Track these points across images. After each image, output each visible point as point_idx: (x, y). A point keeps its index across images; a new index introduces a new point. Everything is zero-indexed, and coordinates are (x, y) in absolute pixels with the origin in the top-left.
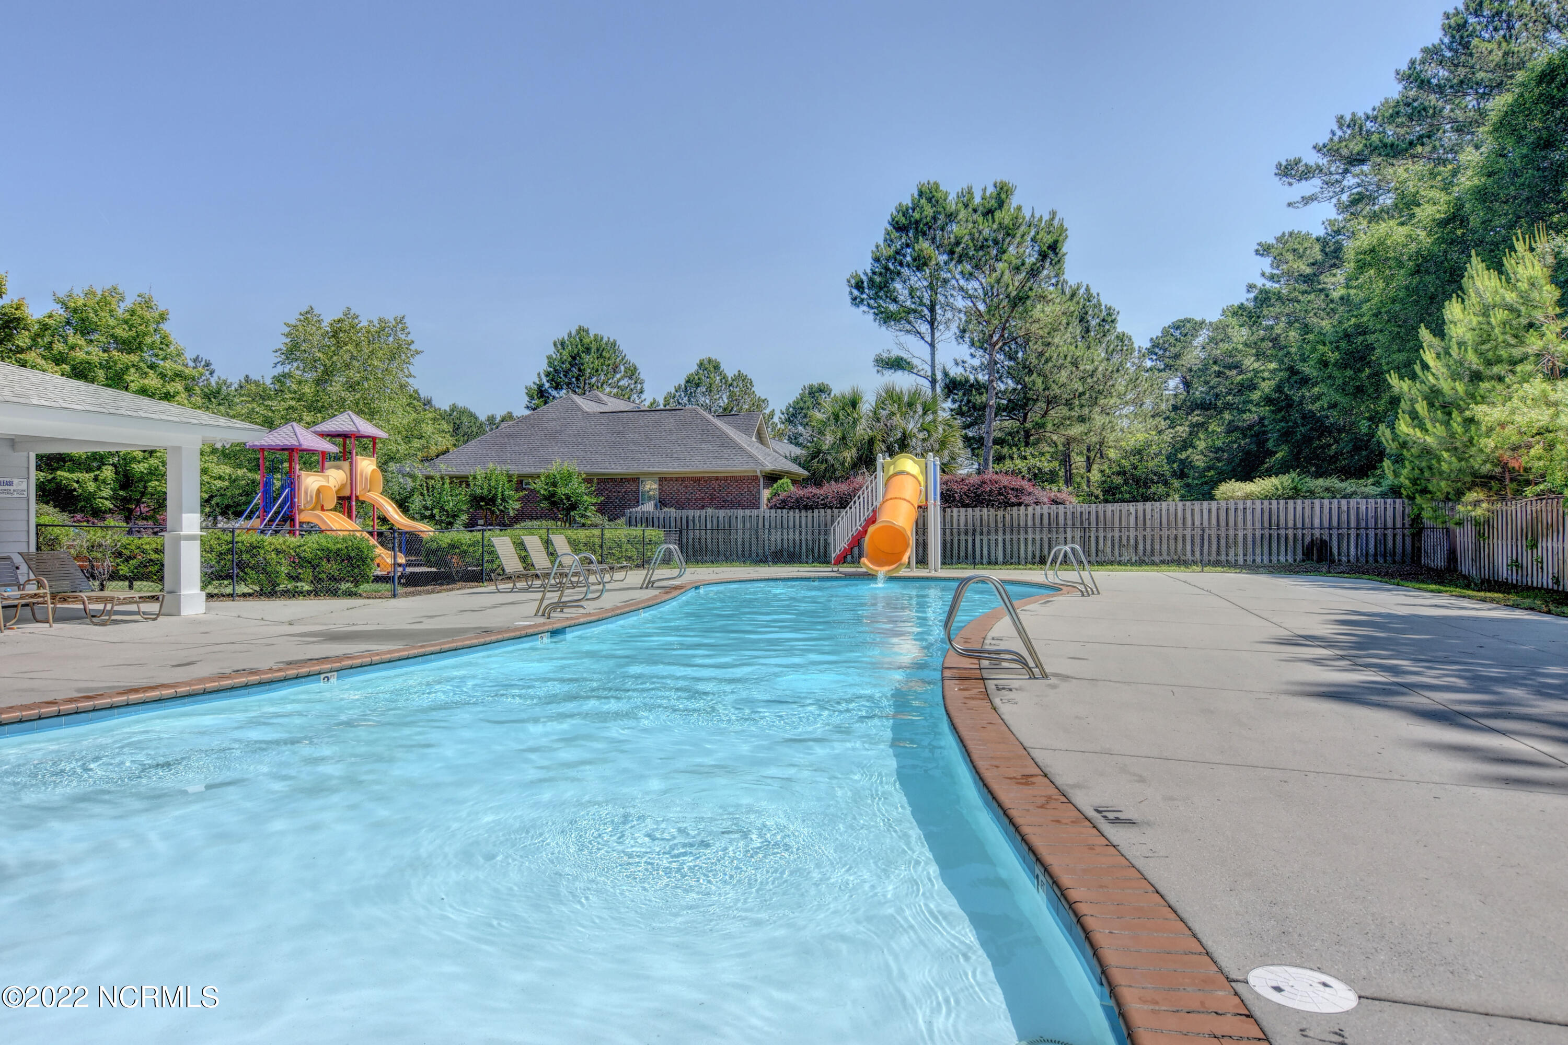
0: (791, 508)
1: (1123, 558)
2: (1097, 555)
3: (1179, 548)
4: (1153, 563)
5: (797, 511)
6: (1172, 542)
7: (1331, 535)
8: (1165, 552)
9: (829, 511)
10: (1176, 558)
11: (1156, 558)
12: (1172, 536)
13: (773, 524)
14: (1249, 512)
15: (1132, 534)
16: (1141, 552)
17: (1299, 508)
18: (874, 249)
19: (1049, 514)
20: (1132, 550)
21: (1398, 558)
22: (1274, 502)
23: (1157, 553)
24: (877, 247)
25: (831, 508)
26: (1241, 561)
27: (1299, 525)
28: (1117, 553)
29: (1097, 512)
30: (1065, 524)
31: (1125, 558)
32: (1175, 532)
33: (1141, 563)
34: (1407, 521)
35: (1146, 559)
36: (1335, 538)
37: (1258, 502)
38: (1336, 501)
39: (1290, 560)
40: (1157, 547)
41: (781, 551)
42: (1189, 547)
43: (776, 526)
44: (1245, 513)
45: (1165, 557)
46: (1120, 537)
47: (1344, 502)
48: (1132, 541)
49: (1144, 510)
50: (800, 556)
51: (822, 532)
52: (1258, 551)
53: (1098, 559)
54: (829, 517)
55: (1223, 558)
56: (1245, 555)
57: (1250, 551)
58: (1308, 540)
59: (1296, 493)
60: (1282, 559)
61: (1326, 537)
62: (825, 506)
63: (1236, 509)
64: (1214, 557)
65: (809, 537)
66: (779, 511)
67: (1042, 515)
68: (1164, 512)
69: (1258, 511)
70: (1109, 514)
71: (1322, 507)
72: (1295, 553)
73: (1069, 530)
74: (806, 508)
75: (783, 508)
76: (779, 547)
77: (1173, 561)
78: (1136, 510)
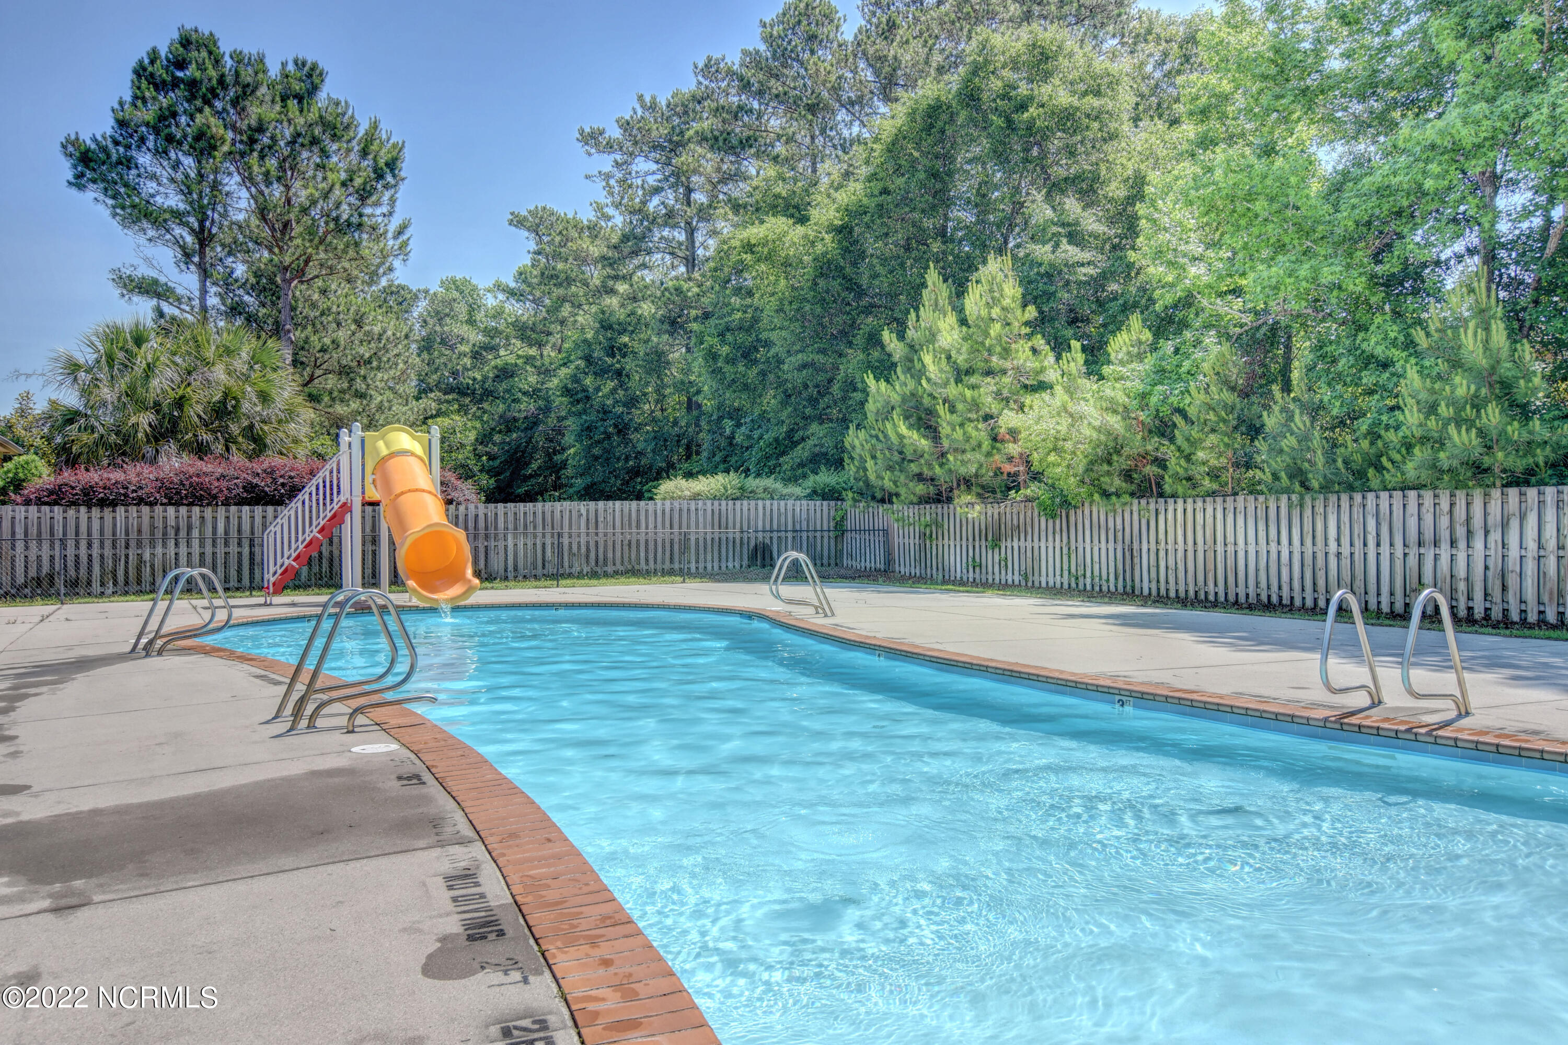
0: (73, 503)
1: (573, 570)
2: (544, 567)
3: (633, 556)
4: (606, 575)
5: (83, 509)
6: (626, 548)
7: (771, 538)
8: (618, 562)
9: (145, 509)
10: (630, 567)
11: (610, 569)
12: (626, 542)
13: (33, 531)
14: (701, 513)
15: (583, 540)
16: (593, 563)
17: (745, 509)
18: (117, 106)
19: (486, 515)
20: (583, 560)
21: (825, 561)
22: (724, 503)
23: (610, 562)
24: (121, 104)
25: (151, 504)
26: (693, 570)
27: (745, 528)
28: (566, 564)
29: (543, 513)
30: (506, 528)
31: (576, 569)
32: (628, 537)
33: (594, 575)
34: (832, 524)
35: (598, 569)
36: (775, 541)
37: (709, 503)
38: (775, 502)
39: (737, 565)
40: (610, 555)
41: (51, 577)
42: (642, 554)
43: (39, 533)
44: (697, 514)
45: (619, 567)
46: (570, 543)
47: (782, 503)
48: (583, 549)
49: (596, 511)
50: (89, 583)
51: (133, 544)
52: (709, 557)
53: (545, 572)
54: (258, 520)
55: (676, 566)
56: (697, 562)
57: (702, 557)
58: (752, 544)
59: (743, 494)
60: (730, 565)
61: (768, 541)
62: (140, 501)
63: (689, 510)
64: (667, 566)
65: (108, 552)
66: (46, 509)
67: (476, 516)
68: (618, 514)
69: (709, 512)
70: (557, 515)
71: (764, 508)
72: (741, 560)
73: (510, 537)
74: (103, 503)
75: (56, 503)
76: (45, 569)
77: (627, 572)
78: (588, 511)
